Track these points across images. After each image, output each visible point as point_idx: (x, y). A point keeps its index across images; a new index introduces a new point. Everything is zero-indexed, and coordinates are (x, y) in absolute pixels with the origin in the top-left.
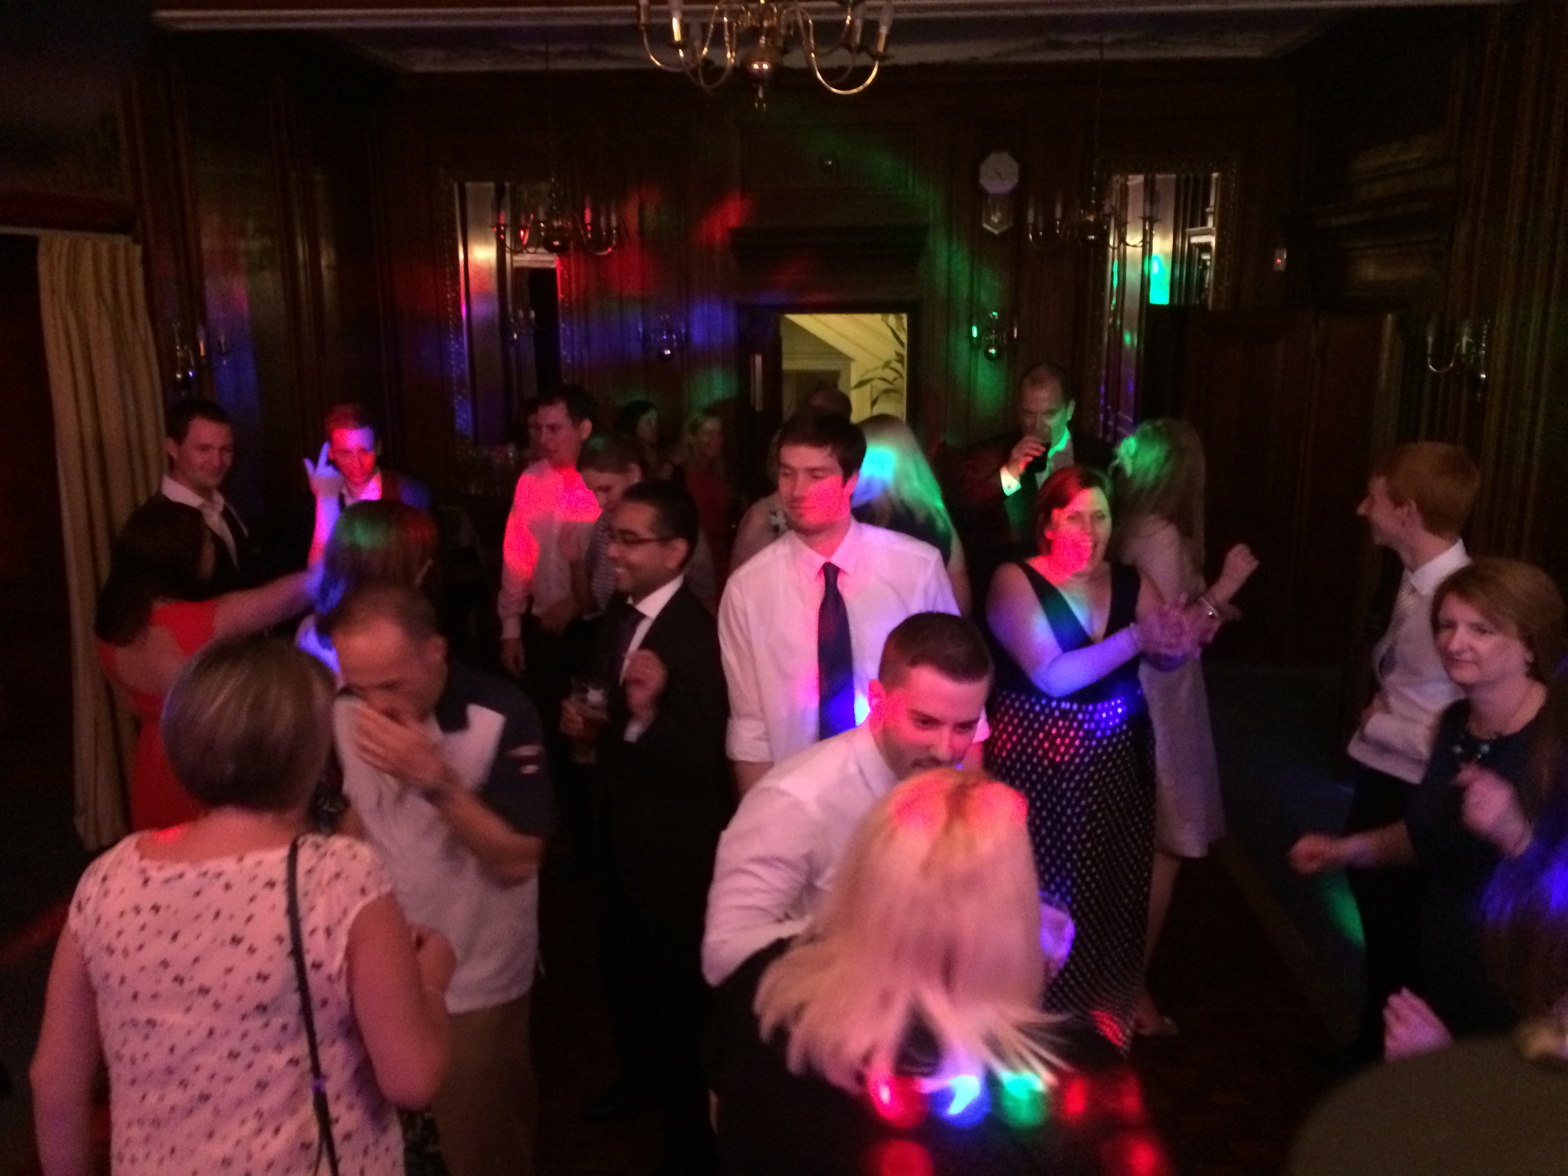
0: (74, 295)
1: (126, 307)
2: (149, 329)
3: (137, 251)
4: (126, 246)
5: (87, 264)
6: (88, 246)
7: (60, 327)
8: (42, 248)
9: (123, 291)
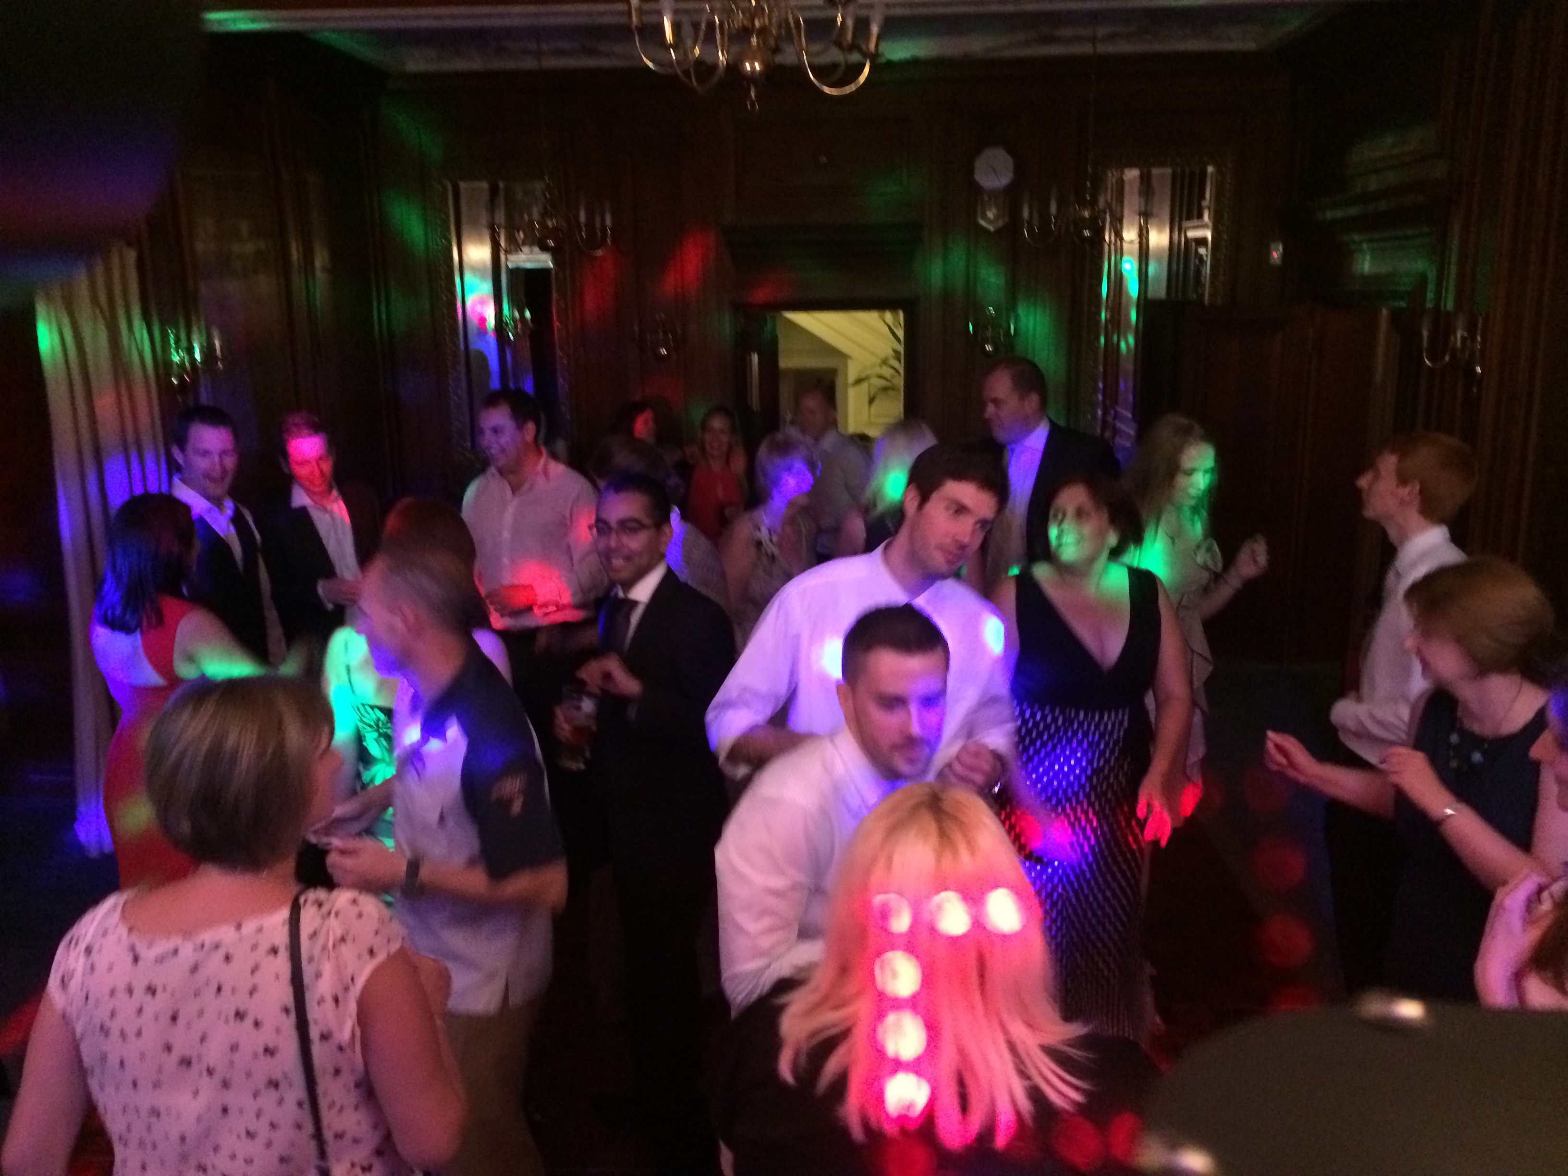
1: (121, 311)
3: (132, 255)
4: (120, 250)
7: (56, 332)
9: (117, 293)
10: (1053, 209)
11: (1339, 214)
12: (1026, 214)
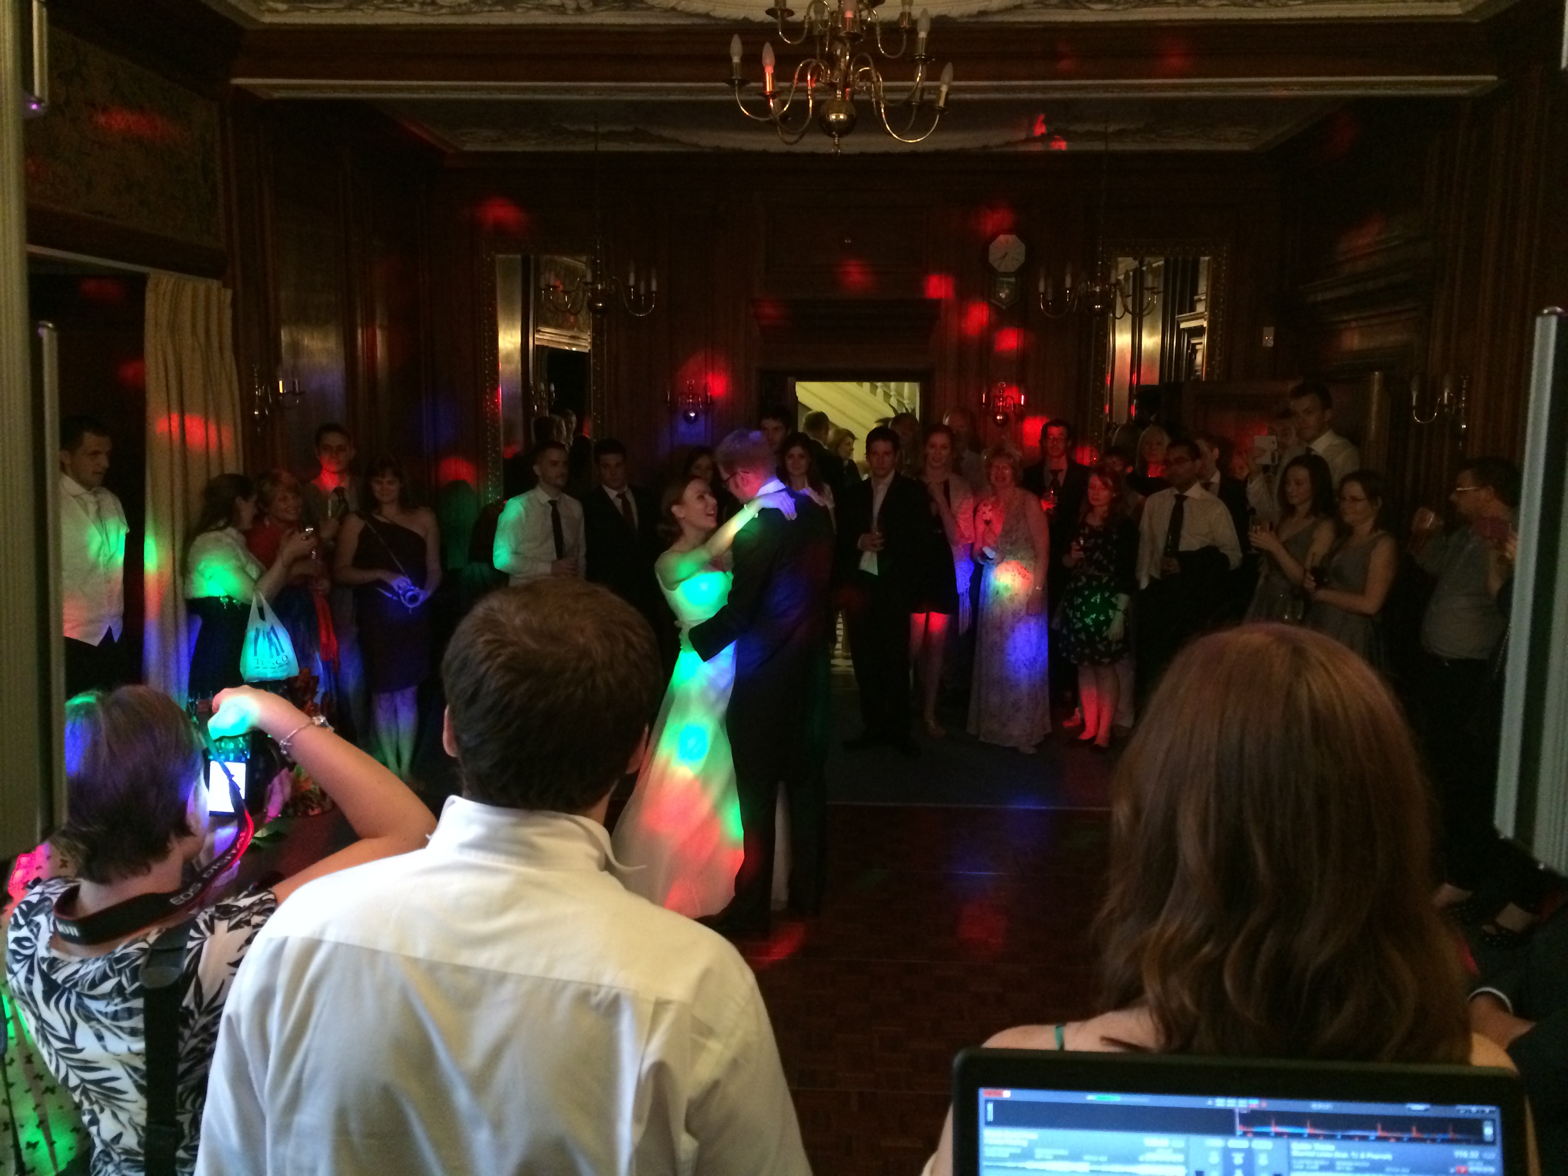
0: (174, 328)
1: (216, 345)
2: (234, 367)
3: (228, 294)
4: (219, 289)
5: (187, 302)
6: (189, 287)
7: (161, 359)
8: (150, 285)
9: (214, 329)
10: (1068, 282)
11: (1330, 295)
12: (1042, 288)
